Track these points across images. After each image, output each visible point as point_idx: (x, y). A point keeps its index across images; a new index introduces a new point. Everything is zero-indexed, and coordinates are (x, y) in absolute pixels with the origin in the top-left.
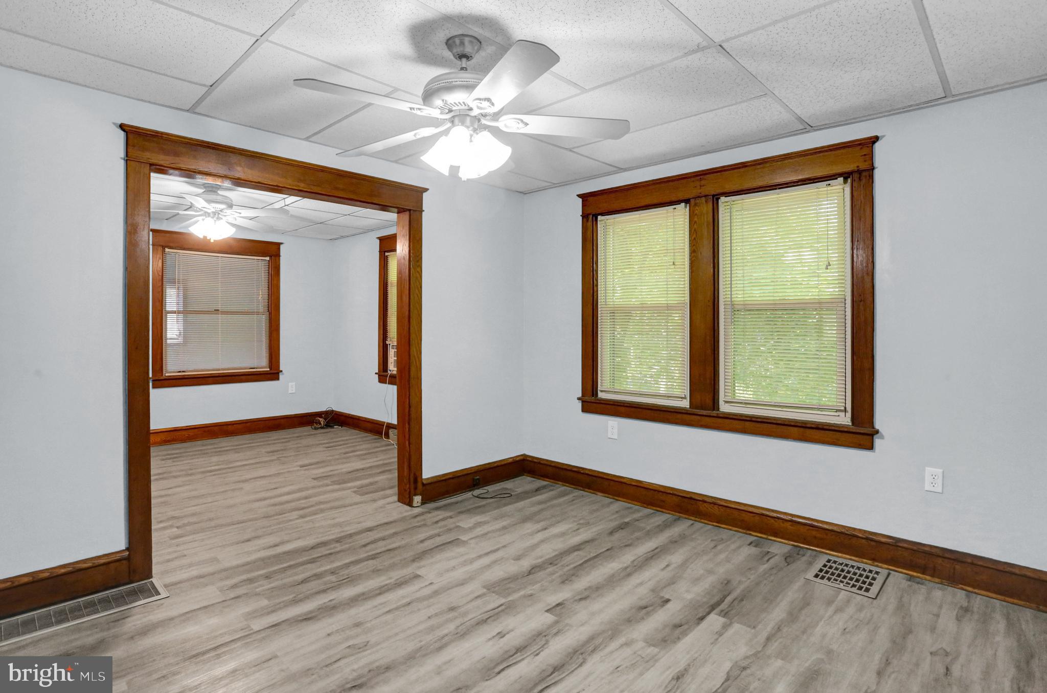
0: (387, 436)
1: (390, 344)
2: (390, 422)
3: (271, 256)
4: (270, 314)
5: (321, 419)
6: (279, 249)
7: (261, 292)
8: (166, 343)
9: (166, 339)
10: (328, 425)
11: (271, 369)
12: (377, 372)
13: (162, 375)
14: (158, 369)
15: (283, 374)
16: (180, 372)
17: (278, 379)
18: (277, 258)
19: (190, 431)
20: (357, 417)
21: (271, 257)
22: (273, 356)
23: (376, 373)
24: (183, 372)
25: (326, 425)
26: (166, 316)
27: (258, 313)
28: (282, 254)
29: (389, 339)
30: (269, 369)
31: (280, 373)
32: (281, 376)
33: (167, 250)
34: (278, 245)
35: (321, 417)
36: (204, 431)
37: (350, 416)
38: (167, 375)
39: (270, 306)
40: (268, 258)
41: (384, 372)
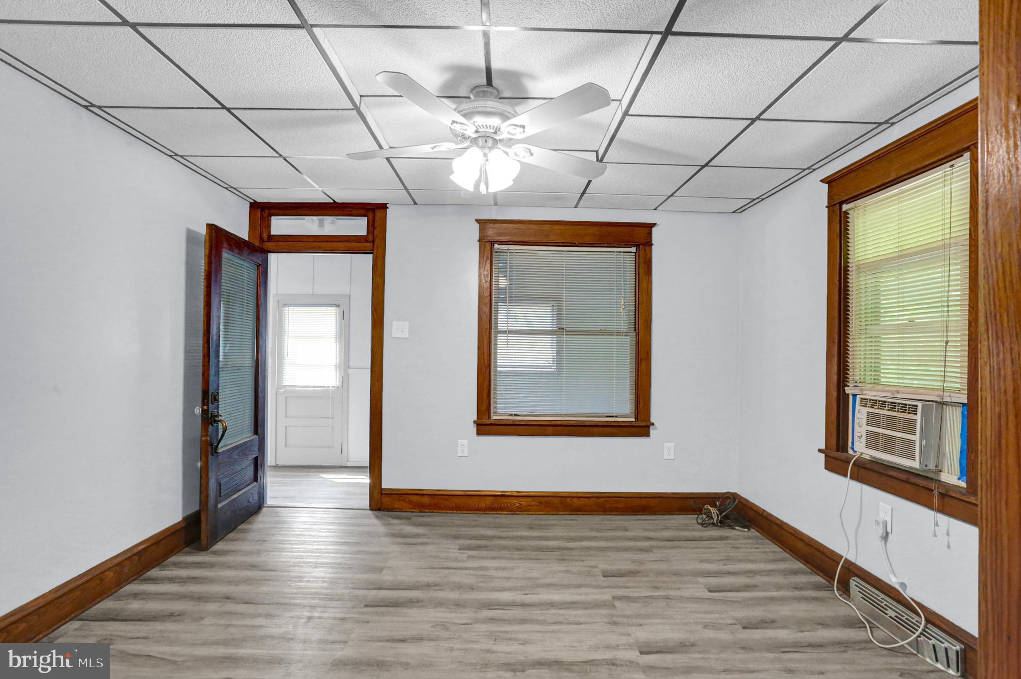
0: (845, 588)
1: (855, 396)
2: (853, 561)
3: (639, 246)
4: (638, 335)
5: (713, 510)
6: (650, 233)
7: (622, 301)
8: (496, 371)
9: (496, 366)
10: (723, 523)
11: (637, 419)
12: (823, 447)
13: (489, 417)
14: (483, 409)
15: (656, 429)
16: (511, 415)
17: (647, 435)
18: (647, 248)
19: (522, 499)
20: (778, 522)
21: (637, 246)
22: (641, 401)
23: (820, 451)
24: (516, 415)
25: (721, 522)
26: (496, 337)
27: (618, 333)
28: (654, 241)
29: (851, 384)
30: (633, 420)
31: (651, 427)
32: (652, 432)
33: (496, 246)
34: (648, 227)
35: (714, 506)
36: (540, 502)
37: (765, 514)
38: (495, 418)
39: (637, 322)
40: (634, 249)
41: (838, 450)
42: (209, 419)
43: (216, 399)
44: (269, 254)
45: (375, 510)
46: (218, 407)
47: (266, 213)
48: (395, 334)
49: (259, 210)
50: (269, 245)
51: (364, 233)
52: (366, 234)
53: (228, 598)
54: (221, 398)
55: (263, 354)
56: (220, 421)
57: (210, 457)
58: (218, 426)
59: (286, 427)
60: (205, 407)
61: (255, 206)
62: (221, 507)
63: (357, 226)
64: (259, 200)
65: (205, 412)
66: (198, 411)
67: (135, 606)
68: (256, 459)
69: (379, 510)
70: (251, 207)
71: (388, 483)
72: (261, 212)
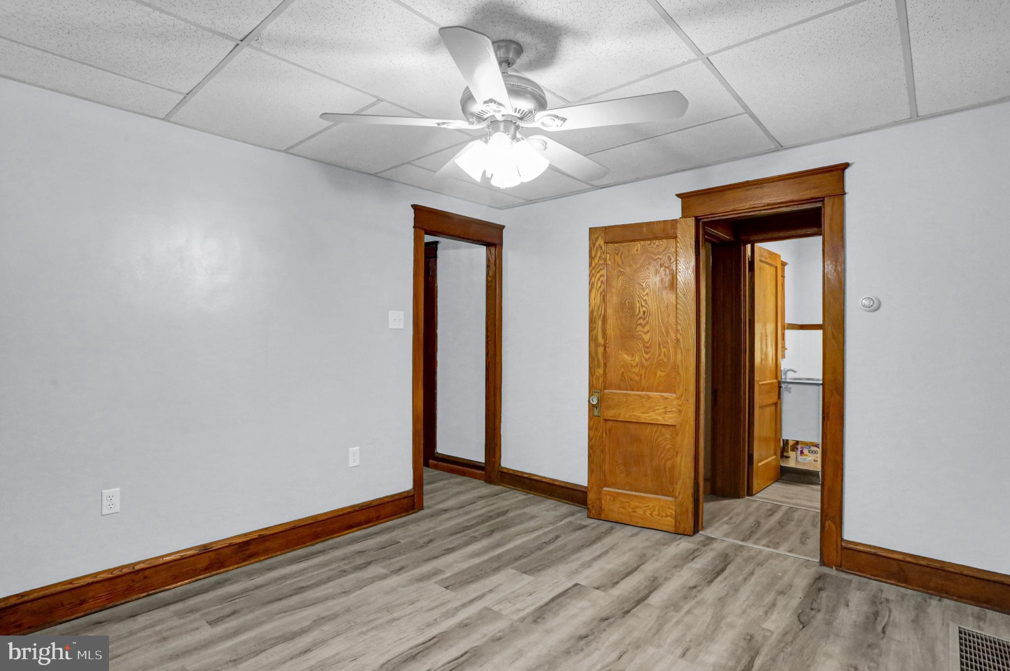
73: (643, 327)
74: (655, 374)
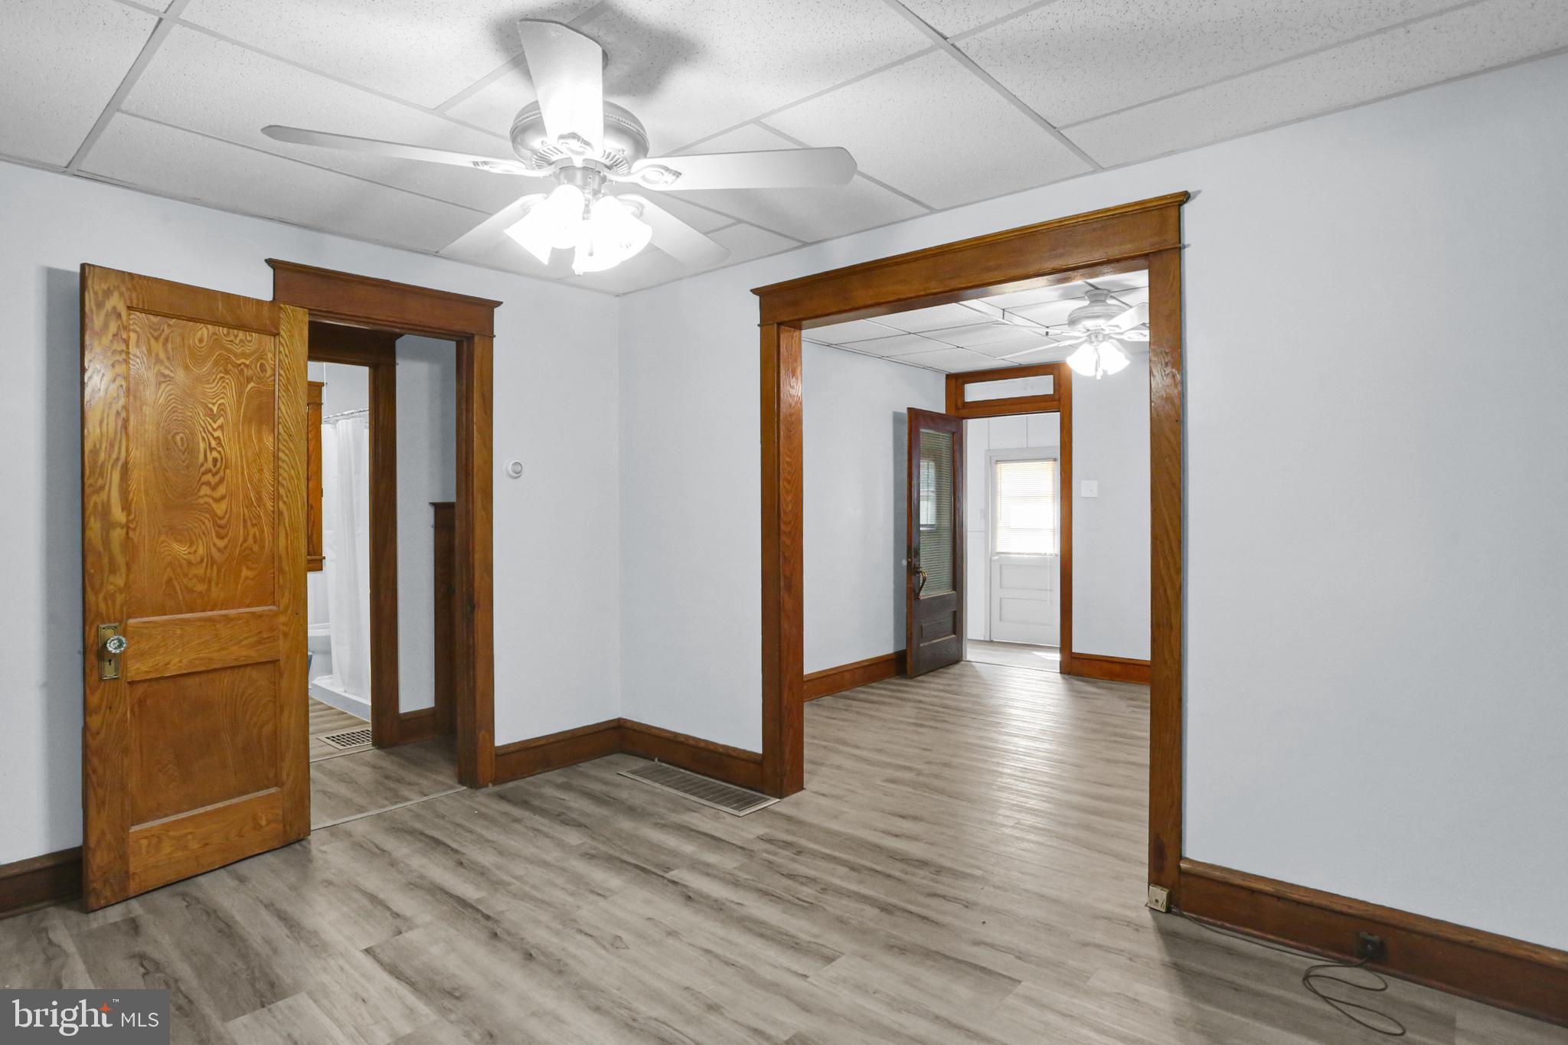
42: (913, 570)
43: (917, 553)
44: (964, 421)
45: (1065, 674)
46: (919, 561)
47: (960, 381)
48: (1084, 494)
49: (954, 380)
50: (963, 412)
51: (1051, 391)
52: (1052, 393)
53: (920, 702)
54: (922, 552)
55: (960, 514)
56: (921, 572)
57: (913, 602)
58: (919, 577)
59: (1001, 599)
60: (910, 560)
61: (950, 377)
62: (924, 646)
63: (1043, 385)
64: (953, 372)
65: (909, 563)
66: (905, 563)
67: (862, 696)
68: (955, 613)
69: (1069, 674)
70: (946, 378)
71: (1077, 648)
72: (956, 381)
73: (214, 488)
74: (238, 575)
